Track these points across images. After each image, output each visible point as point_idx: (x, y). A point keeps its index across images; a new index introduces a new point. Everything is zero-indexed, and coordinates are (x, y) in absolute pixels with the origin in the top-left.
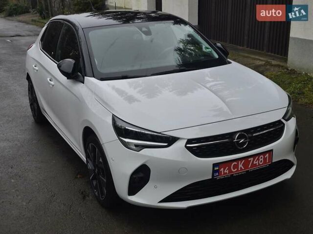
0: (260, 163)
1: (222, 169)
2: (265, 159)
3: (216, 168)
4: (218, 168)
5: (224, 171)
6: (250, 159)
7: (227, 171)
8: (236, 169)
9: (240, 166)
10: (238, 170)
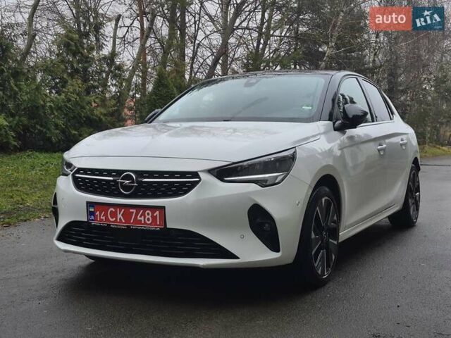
0: (146, 221)
1: (98, 213)
2: (154, 218)
4: (93, 210)
5: (100, 216)
6: (131, 210)
7: (104, 218)
8: (114, 219)
9: (119, 216)
10: (116, 221)
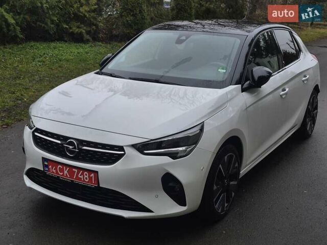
0: (85, 179)
1: (50, 167)
2: (90, 178)
3: (46, 163)
5: (52, 169)
6: (74, 170)
7: (55, 171)
8: (62, 174)
9: (66, 172)
10: (63, 175)
